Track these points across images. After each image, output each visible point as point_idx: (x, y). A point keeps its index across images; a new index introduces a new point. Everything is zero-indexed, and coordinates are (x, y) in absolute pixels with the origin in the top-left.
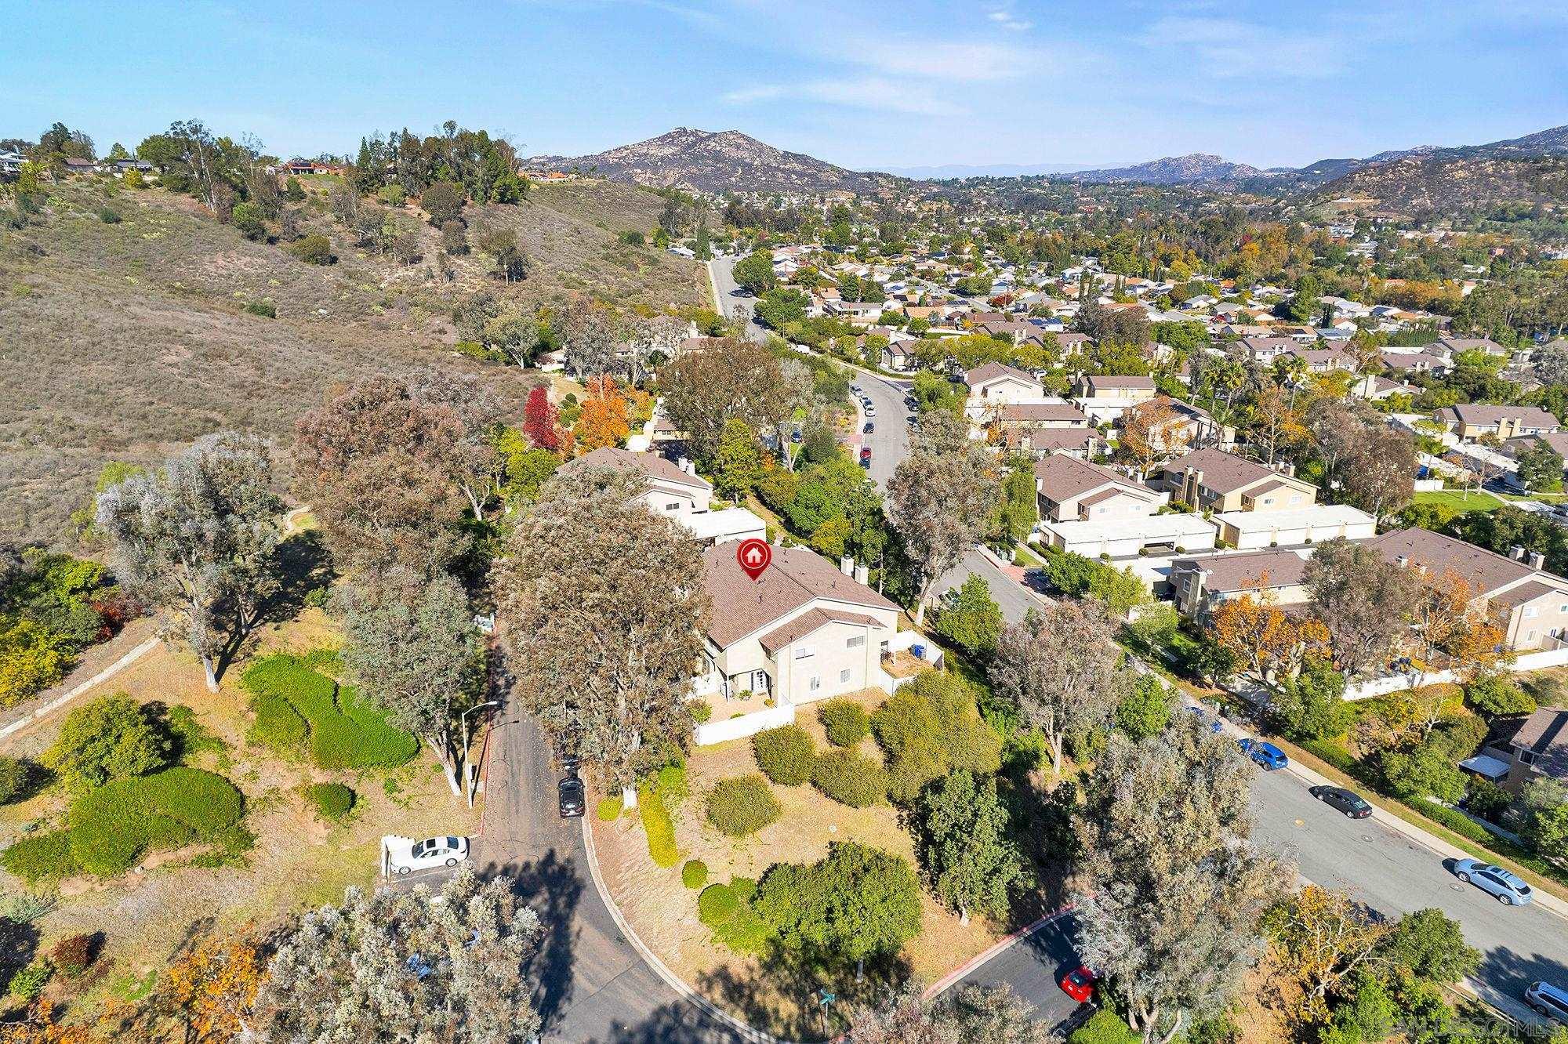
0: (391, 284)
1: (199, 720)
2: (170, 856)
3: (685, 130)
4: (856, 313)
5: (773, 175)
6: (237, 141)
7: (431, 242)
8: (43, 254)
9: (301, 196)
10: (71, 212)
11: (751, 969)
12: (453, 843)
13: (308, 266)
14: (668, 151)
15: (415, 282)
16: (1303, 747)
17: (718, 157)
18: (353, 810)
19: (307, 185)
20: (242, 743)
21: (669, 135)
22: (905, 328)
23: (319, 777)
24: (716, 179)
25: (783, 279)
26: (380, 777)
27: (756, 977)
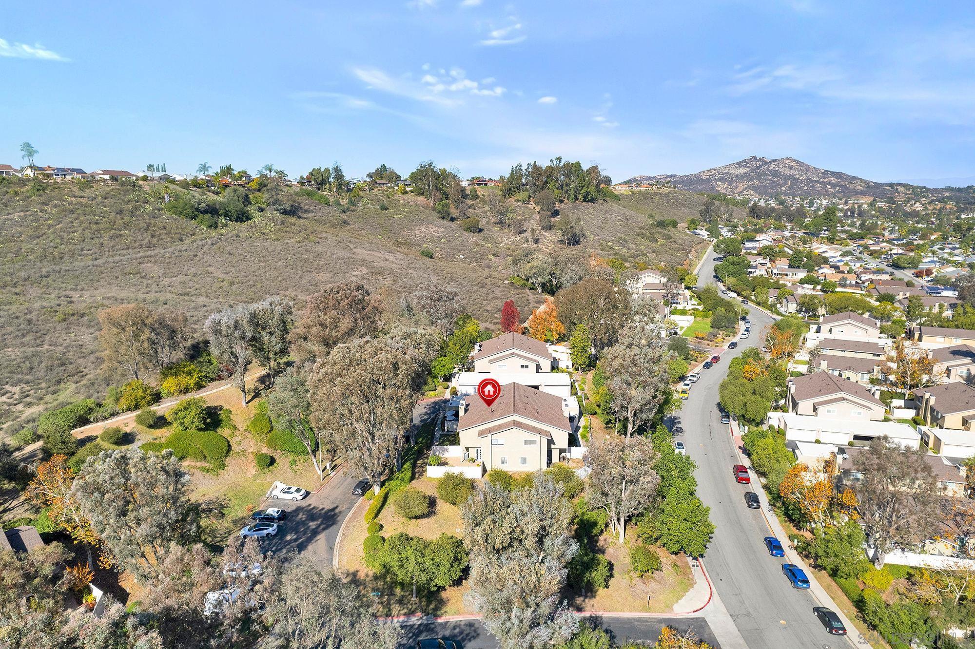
0: (506, 244)
1: (232, 417)
2: (193, 464)
3: (755, 158)
4: (787, 275)
5: (813, 186)
6: (448, 170)
7: (533, 223)
8: (348, 224)
9: (477, 197)
10: (369, 206)
11: (367, 576)
12: (298, 490)
13: (466, 233)
14: (742, 171)
15: (518, 244)
16: (835, 581)
17: (775, 174)
18: (271, 467)
19: (480, 191)
20: (242, 430)
21: (745, 161)
22: (819, 287)
23: (265, 450)
24: (771, 188)
25: (753, 252)
26: (291, 457)
27: (367, 580)
